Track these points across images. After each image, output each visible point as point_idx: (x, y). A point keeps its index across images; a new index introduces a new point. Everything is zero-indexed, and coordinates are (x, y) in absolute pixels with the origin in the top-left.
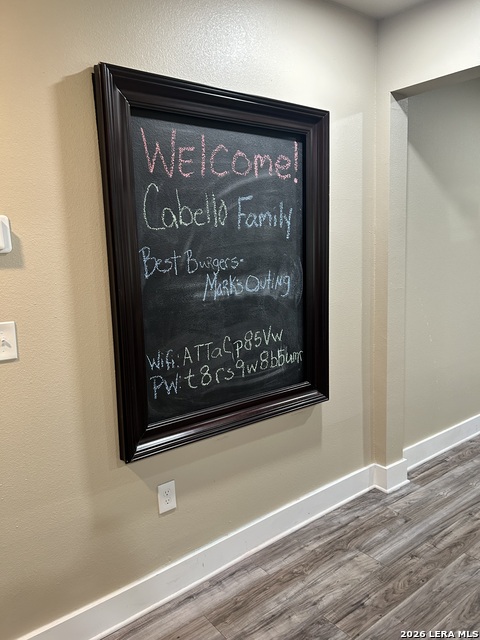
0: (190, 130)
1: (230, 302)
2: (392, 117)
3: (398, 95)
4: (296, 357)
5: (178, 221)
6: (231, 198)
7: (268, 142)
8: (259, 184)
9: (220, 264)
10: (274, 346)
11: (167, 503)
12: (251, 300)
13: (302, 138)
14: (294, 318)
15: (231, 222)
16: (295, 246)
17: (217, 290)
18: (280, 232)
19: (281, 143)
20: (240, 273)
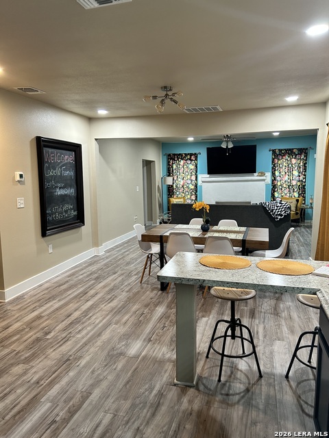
0: (53, 150)
1: (61, 196)
2: (95, 145)
3: (96, 139)
4: (75, 213)
5: (51, 174)
6: (61, 167)
7: (68, 152)
8: (66, 163)
9: (59, 185)
10: (71, 209)
11: (51, 251)
12: (66, 195)
13: (75, 151)
14: (75, 201)
15: (61, 174)
16: (74, 181)
17: (59, 192)
18: (71, 176)
19: (71, 152)
20: (63, 188)
